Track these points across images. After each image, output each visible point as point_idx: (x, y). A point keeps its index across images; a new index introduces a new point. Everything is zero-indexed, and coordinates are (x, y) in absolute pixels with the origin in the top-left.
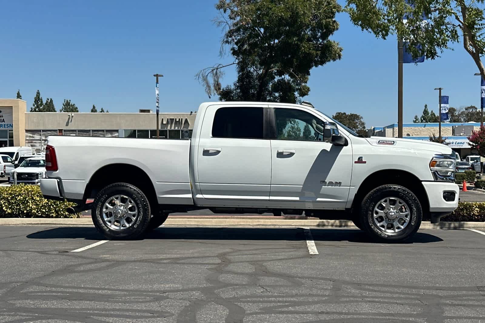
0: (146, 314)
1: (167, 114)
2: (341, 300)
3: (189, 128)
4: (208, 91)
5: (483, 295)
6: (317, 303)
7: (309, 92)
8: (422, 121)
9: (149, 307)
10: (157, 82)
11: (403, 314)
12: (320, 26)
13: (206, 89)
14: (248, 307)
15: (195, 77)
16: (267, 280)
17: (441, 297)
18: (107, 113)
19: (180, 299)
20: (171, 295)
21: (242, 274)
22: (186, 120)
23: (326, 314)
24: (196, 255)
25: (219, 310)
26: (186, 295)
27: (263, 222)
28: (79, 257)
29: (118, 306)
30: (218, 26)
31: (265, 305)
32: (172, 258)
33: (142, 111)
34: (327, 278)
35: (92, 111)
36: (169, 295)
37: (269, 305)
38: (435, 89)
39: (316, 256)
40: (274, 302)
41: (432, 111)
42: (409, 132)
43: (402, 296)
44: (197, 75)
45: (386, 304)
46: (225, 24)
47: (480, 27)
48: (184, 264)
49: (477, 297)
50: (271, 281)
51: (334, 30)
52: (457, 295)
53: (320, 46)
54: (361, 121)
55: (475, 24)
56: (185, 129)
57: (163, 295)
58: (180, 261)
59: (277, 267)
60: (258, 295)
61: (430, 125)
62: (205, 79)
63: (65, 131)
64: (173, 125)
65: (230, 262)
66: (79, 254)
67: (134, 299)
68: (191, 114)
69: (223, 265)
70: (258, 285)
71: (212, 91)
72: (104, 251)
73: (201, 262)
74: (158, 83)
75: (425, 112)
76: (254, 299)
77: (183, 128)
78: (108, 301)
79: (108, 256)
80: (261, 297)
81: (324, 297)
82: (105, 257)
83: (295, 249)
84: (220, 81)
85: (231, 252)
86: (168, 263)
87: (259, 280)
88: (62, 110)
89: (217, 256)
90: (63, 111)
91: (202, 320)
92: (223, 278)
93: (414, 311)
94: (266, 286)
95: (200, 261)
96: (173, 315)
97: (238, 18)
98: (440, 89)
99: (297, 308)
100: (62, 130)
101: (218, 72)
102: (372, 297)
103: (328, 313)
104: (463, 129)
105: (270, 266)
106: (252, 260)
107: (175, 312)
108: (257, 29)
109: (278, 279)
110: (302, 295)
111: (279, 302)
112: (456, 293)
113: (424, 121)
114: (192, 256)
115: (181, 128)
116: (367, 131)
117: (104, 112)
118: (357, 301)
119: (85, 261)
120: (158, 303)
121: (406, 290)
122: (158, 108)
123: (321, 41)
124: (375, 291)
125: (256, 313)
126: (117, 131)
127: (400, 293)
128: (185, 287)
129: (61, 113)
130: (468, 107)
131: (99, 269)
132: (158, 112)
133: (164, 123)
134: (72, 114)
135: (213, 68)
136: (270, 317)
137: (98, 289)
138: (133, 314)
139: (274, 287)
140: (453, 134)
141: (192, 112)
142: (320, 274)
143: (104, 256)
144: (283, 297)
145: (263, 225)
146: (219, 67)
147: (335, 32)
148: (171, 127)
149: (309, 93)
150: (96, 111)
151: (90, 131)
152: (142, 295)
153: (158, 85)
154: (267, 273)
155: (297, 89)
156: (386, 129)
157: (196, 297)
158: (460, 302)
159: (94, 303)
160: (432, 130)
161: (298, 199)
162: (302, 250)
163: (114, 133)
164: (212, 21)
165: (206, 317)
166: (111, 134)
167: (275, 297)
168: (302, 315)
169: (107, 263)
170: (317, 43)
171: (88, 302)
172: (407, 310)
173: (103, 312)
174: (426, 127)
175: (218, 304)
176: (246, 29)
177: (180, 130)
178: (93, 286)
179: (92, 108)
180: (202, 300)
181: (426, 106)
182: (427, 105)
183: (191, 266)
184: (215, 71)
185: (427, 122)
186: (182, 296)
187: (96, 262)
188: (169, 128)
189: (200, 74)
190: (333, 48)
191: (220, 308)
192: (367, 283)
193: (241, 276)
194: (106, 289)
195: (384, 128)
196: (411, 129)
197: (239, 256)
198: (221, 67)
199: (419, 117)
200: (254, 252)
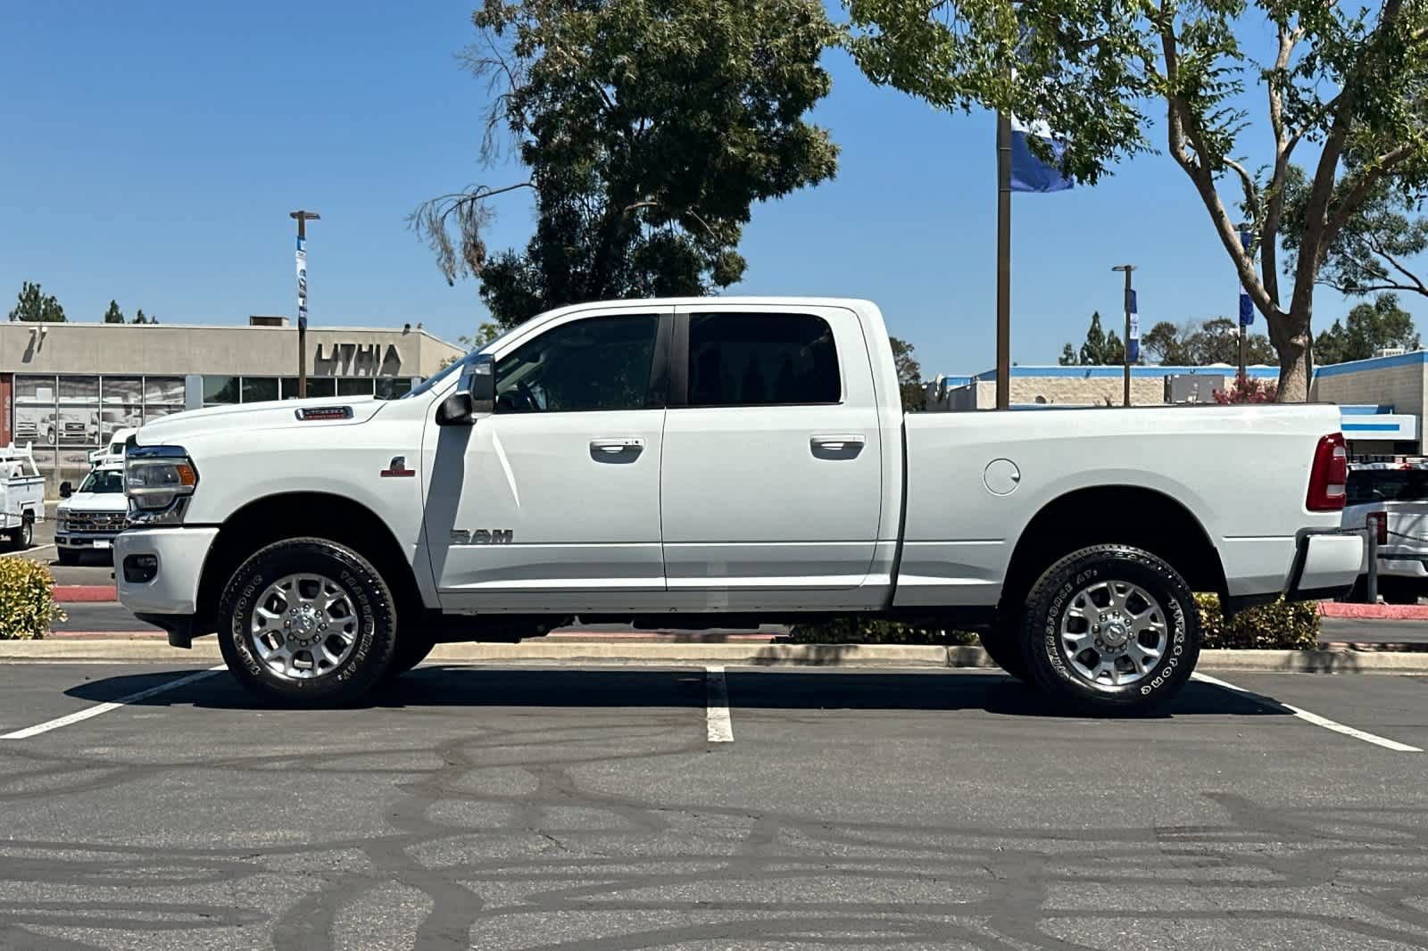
0: (185, 917)
1: (331, 329)
2: (767, 870)
3: (401, 374)
4: (447, 266)
5: (1164, 852)
6: (694, 878)
7: (745, 272)
8: (1084, 362)
9: (201, 897)
10: (301, 236)
11: (932, 905)
12: (775, 81)
13: (439, 260)
14: (491, 893)
15: (408, 223)
16: (566, 816)
17: (1047, 859)
18: (153, 325)
19: (299, 873)
20: (273, 862)
21: (498, 799)
22: (392, 348)
23: (712, 908)
24: (373, 746)
25: (405, 902)
26: (318, 861)
27: (590, 650)
28: (19, 753)
29: (104, 895)
30: (479, 72)
31: (545, 886)
32: (301, 757)
33: (258, 321)
34: (741, 810)
35: (109, 319)
36: (267, 861)
37: (554, 886)
38: (1114, 269)
39: (725, 747)
40: (575, 877)
41: (1112, 333)
42: (1043, 391)
43: (941, 856)
44: (412, 217)
45: (891, 880)
46: (498, 67)
47: (1214, 94)
48: (333, 771)
49: (1146, 857)
50: (575, 819)
51: (815, 94)
52: (1096, 852)
53: (775, 138)
54: (908, 360)
55: (1199, 85)
56: (388, 376)
57: (249, 861)
58: (322, 766)
59: (605, 778)
60: (532, 859)
61: (1102, 373)
62: (437, 229)
63: (19, 377)
64: (352, 363)
65: (470, 765)
66: (17, 746)
67: (160, 873)
68: (405, 333)
69: (448, 776)
70: (537, 830)
71: (457, 265)
72: (98, 735)
73: (382, 766)
74: (304, 239)
75: (1093, 335)
76: (516, 870)
77: (381, 373)
78: (80, 882)
79: (107, 749)
80: (539, 863)
81: (720, 862)
82: (97, 754)
83: (670, 728)
84: (483, 235)
85: (480, 738)
86: (287, 770)
87: (543, 815)
88: (17, 313)
89: (436, 750)
90: (17, 318)
91: (348, 932)
92: (438, 811)
93: (963, 896)
94: (560, 832)
95: (381, 763)
96: (267, 917)
97: (539, 53)
98: (1128, 269)
99: (635, 894)
100: (11, 374)
101: (476, 208)
102: (856, 861)
103: (718, 906)
104: (1196, 385)
105: (585, 776)
106: (535, 759)
107: (274, 910)
108: (592, 84)
109: (599, 813)
110: (657, 858)
111: (587, 877)
112: (1091, 846)
113: (1090, 360)
114: (361, 748)
115: (375, 373)
116: (924, 387)
117: (145, 322)
118: (811, 873)
119: (32, 765)
120: (228, 884)
121: (952, 840)
122: (302, 314)
123: (779, 125)
124: (869, 843)
125: (511, 910)
126: (180, 380)
127: (938, 848)
128: (321, 839)
129: (15, 323)
130: (1212, 322)
131: (72, 790)
132: (302, 324)
133: (325, 356)
134: (41, 327)
135: (462, 198)
136: (550, 919)
137: (59, 847)
138: (148, 917)
139: (581, 834)
140: (1165, 400)
141: (408, 326)
142: (723, 797)
143: (96, 750)
144: (602, 862)
145: (593, 659)
146: (478, 195)
147: (819, 102)
148: (345, 369)
149: (744, 275)
150: (119, 319)
151: (97, 378)
152: (190, 863)
153: (302, 242)
154: (571, 795)
155: (709, 265)
156: (979, 383)
157: (348, 867)
158: (1096, 872)
159: (37, 886)
160: (1108, 386)
162: (689, 729)
163: (171, 384)
164: (459, 57)
165: (364, 923)
166: (164, 388)
167: (580, 863)
168: (643, 913)
169: (103, 772)
170: (768, 130)
171: (19, 884)
172: (946, 893)
173: (59, 914)
174: (1092, 378)
175: (406, 885)
176: (560, 84)
177: (371, 380)
178: (44, 839)
179: (108, 310)
180: (362, 876)
181: (1096, 316)
182: (1100, 314)
183: (353, 778)
184: (466, 207)
185: (1097, 363)
186: (306, 864)
187: (65, 769)
188: (339, 372)
189: (422, 215)
190: (814, 148)
191: (412, 894)
192: (850, 821)
193: (493, 805)
194: (79, 846)
195: (971, 379)
196: (1049, 384)
197: (503, 748)
198: (485, 195)
199: (1077, 349)
200: (548, 736)
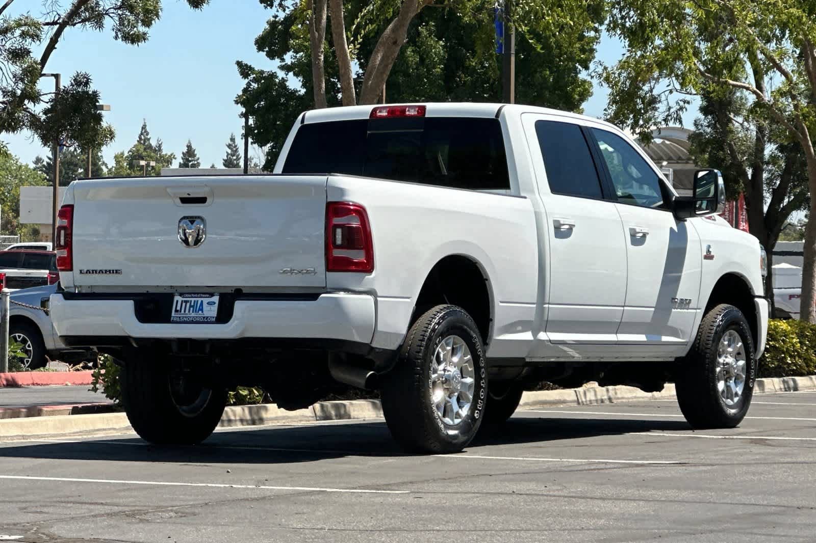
161: (642, 338)
